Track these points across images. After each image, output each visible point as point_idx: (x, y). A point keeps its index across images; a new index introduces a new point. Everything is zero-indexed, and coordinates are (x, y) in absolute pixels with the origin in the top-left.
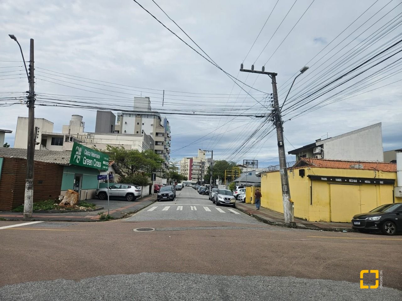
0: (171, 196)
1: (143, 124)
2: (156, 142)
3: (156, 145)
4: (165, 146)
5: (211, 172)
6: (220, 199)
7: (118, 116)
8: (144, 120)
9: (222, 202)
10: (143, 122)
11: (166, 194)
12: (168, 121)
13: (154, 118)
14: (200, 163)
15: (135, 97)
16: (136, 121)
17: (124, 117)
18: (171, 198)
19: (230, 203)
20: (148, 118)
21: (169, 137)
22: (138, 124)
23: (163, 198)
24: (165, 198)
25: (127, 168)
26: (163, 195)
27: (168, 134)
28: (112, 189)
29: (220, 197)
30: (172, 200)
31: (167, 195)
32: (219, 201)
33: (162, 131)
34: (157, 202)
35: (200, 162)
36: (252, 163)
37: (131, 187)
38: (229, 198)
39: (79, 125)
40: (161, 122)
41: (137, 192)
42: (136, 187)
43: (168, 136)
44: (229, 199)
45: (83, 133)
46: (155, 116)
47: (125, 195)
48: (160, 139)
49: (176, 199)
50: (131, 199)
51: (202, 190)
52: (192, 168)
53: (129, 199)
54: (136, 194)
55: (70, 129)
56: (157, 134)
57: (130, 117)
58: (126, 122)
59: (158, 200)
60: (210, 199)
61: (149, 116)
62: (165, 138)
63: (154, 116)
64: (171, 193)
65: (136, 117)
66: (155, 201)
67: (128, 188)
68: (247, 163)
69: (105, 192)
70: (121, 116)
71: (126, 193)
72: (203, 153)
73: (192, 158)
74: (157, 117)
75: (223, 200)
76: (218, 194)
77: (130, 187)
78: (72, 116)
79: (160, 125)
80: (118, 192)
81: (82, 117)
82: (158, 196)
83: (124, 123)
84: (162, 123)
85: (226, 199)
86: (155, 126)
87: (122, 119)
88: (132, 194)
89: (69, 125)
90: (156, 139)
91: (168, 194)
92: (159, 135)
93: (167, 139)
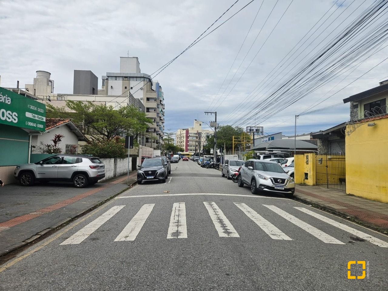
0: (162, 174)
1: (132, 88)
2: (147, 108)
3: (147, 112)
4: (158, 114)
5: (215, 139)
6: (261, 181)
7: (103, 79)
8: (133, 83)
9: (268, 187)
10: (131, 86)
11: (151, 171)
12: (160, 86)
13: (144, 80)
14: (196, 134)
15: (120, 57)
16: (123, 85)
17: (109, 81)
18: (161, 178)
19: (286, 190)
20: (136, 81)
21: (162, 105)
22: (126, 88)
23: (147, 178)
24: (150, 177)
25: (102, 134)
26: (147, 173)
27: (161, 101)
28: (45, 166)
29: (260, 176)
30: (163, 181)
31: (154, 173)
32: (261, 185)
33: (154, 95)
34: (138, 186)
35: (196, 132)
36: (256, 130)
37: (82, 161)
38: (282, 179)
39: (46, 84)
40: (152, 86)
41: (95, 170)
42: (92, 160)
43: (160, 103)
44: (283, 181)
45: (51, 93)
46: (145, 78)
47: (70, 177)
48: (152, 104)
49: (171, 177)
50: (82, 183)
51: (205, 162)
52: (188, 140)
53: (79, 184)
54: (92, 173)
55: (35, 89)
56: (148, 99)
57: (116, 80)
58: (112, 86)
59: (140, 183)
60: (223, 176)
61: (137, 78)
62: (158, 105)
63: (143, 78)
64: (160, 169)
65: (123, 80)
66: (134, 184)
67: (76, 163)
68: (250, 130)
69: (31, 172)
70: (107, 79)
71: (73, 172)
72: (199, 124)
73: (188, 129)
74: (148, 80)
75: (269, 183)
76: (253, 169)
77: (79, 161)
78: (36, 73)
79: (151, 89)
80: (56, 170)
81: (50, 74)
82: (139, 175)
83: (109, 87)
84: (154, 87)
85: (275, 180)
86: (146, 90)
87: (107, 83)
88: (84, 174)
89: (33, 84)
90: (146, 105)
91: (156, 171)
92: (150, 100)
93: (160, 106)
